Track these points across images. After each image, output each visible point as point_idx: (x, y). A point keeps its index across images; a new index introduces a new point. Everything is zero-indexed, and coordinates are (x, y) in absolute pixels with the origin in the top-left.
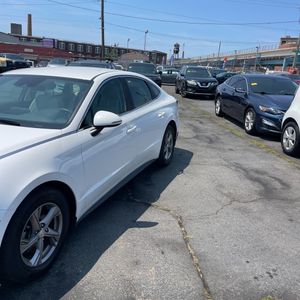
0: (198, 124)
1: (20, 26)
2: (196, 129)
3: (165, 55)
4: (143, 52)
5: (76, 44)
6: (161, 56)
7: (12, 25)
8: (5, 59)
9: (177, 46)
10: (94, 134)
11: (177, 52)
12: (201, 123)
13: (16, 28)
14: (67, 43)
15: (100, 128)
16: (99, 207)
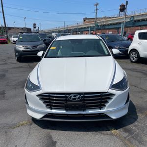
9: (35, 24)
11: (35, 27)
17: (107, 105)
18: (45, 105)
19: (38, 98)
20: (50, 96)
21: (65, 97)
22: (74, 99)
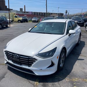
1: (22, 9)
3: (63, 14)
4: (56, 14)
5: (37, 13)
7: (20, 9)
8: (22, 18)
9: (67, 11)
10: (69, 36)
11: (66, 13)
13: (21, 9)
14: (35, 13)
15: (70, 34)
16: (69, 54)
18: (6, 57)
19: (4, 53)
20: (8, 53)
21: (12, 55)
22: (16, 57)
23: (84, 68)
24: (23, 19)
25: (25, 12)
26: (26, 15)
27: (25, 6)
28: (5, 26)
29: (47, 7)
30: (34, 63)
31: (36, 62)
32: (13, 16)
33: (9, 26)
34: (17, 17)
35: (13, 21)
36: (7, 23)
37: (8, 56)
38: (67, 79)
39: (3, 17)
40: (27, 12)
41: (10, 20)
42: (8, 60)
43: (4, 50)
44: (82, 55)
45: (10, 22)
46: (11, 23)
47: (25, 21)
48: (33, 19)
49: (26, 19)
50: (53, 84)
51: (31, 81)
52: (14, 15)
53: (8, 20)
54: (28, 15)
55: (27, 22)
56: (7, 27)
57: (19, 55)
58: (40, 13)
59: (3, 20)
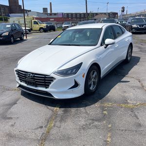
0: (140, 46)
1: (47, 9)
2: (139, 48)
3: (117, 14)
4: (105, 14)
5: (72, 14)
6: (115, 14)
7: (43, 9)
8: (45, 25)
9: (123, 8)
10: (105, 48)
11: (123, 11)
12: (142, 45)
14: (68, 14)
15: (107, 45)
17: (50, 85)
18: (18, 78)
19: (16, 73)
20: (19, 73)
21: (25, 75)
22: (29, 77)
23: (125, 92)
24: (47, 26)
25: (51, 14)
26: (53, 20)
27: (51, 3)
28: (19, 39)
29: (86, 3)
30: (52, 83)
31: (55, 81)
32: (31, 21)
33: (25, 38)
34: (37, 23)
35: (31, 29)
36: (22, 33)
37: (19, 77)
38: (97, 105)
39: (14, 24)
40: (55, 14)
41: (27, 28)
42: (20, 82)
43: (15, 69)
44: (128, 77)
45: (26, 31)
46: (28, 34)
47: (51, 29)
48: (63, 26)
49: (53, 26)
50: (77, 110)
51: (50, 107)
52: (33, 21)
53: (24, 28)
54: (56, 19)
55: (54, 30)
56: (22, 40)
57: (33, 73)
58: (76, 14)
59: (15, 29)
